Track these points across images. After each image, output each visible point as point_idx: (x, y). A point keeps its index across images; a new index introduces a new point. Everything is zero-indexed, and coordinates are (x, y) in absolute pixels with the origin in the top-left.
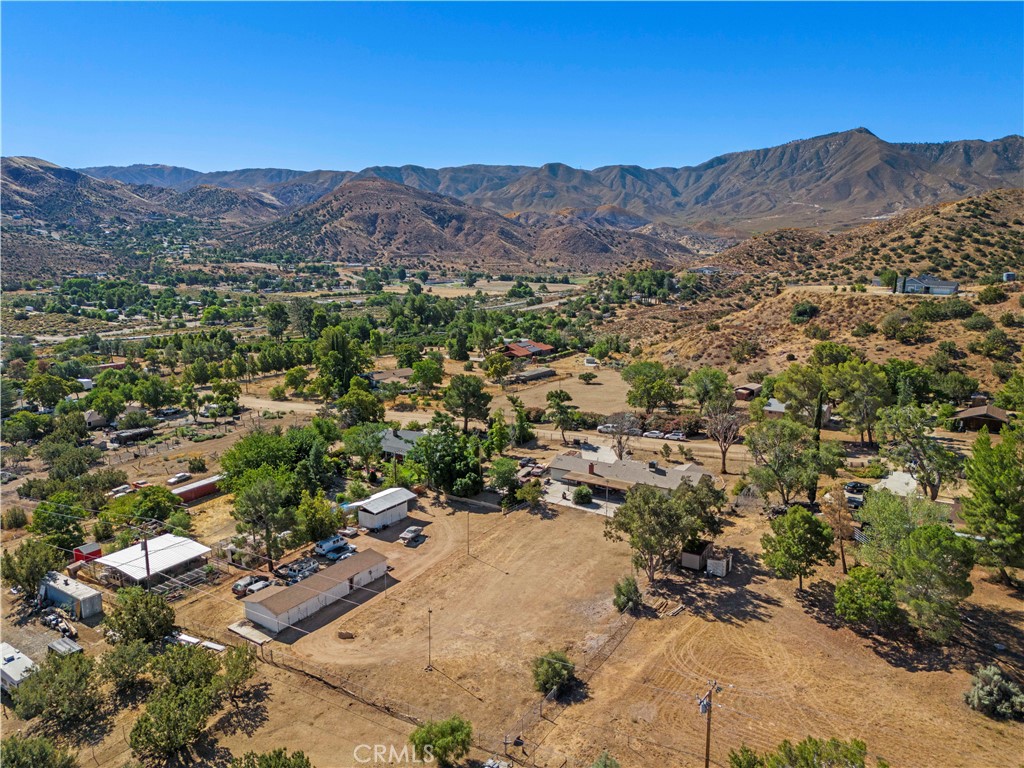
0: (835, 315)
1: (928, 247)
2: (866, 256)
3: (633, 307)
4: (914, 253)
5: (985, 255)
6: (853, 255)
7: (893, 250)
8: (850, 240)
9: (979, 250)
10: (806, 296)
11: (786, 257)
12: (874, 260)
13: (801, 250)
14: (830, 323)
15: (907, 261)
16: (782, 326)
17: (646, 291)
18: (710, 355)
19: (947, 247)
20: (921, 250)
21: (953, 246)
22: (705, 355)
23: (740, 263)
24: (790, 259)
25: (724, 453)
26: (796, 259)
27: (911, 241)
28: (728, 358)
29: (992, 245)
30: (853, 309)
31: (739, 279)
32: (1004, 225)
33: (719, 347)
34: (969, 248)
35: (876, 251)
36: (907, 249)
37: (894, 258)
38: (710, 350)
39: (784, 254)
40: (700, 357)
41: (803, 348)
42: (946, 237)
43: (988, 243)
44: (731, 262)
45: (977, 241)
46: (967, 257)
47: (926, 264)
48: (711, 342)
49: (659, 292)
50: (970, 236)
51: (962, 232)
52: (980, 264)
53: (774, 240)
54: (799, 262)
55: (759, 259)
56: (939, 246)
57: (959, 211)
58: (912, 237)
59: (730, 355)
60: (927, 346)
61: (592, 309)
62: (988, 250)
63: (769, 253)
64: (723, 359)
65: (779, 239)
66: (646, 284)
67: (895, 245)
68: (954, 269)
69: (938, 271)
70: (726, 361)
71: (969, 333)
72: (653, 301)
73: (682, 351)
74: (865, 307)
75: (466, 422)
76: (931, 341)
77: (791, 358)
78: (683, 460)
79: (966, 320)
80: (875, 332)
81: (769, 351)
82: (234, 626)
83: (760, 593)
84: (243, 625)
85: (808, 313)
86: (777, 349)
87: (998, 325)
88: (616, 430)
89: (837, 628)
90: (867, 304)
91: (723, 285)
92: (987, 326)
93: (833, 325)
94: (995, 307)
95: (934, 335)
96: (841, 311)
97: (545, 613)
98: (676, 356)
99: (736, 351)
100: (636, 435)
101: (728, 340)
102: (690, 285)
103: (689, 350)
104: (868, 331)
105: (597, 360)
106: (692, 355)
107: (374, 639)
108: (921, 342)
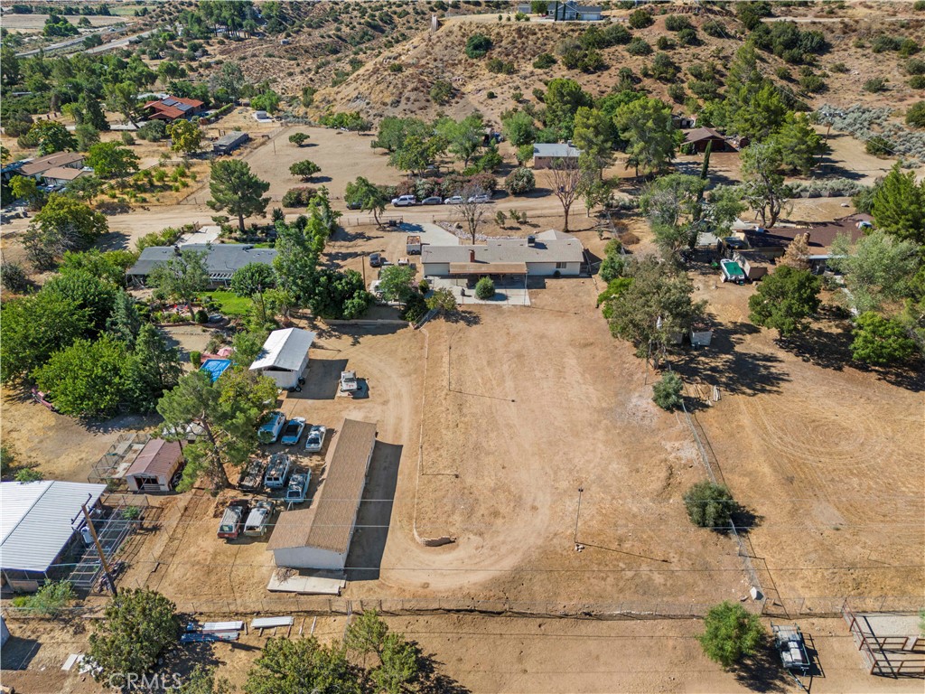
0: (509, 46)
3: (222, 43)
10: (473, 27)
14: (507, 55)
16: (460, 61)
17: (230, 21)
18: (408, 99)
22: (403, 101)
25: (567, 207)
28: (428, 101)
30: (523, 39)
31: (318, 5)
33: (416, 89)
38: (407, 94)
40: (399, 102)
41: (495, 84)
48: (404, 86)
49: (244, 23)
59: (430, 98)
60: (606, 73)
61: (174, 47)
64: (424, 104)
66: (226, 14)
70: (428, 104)
71: (635, 58)
72: (242, 35)
73: (373, 96)
74: (535, 37)
75: (241, 220)
76: (607, 68)
77: (491, 96)
78: (518, 225)
79: (627, 46)
80: (554, 62)
81: (463, 89)
82: (274, 584)
83: (752, 352)
84: (285, 577)
85: (481, 46)
86: (470, 87)
87: (655, 48)
88: (413, 202)
89: (840, 369)
90: (535, 34)
91: (305, 13)
92: (646, 50)
93: (511, 57)
94: (645, 31)
95: (607, 62)
96: (513, 42)
97: (600, 434)
98: (368, 104)
99: (433, 92)
100: (438, 203)
101: (421, 81)
102: (273, 14)
103: (381, 95)
104: (549, 62)
105: (268, 115)
106: (388, 100)
107: (481, 534)
108: (599, 70)
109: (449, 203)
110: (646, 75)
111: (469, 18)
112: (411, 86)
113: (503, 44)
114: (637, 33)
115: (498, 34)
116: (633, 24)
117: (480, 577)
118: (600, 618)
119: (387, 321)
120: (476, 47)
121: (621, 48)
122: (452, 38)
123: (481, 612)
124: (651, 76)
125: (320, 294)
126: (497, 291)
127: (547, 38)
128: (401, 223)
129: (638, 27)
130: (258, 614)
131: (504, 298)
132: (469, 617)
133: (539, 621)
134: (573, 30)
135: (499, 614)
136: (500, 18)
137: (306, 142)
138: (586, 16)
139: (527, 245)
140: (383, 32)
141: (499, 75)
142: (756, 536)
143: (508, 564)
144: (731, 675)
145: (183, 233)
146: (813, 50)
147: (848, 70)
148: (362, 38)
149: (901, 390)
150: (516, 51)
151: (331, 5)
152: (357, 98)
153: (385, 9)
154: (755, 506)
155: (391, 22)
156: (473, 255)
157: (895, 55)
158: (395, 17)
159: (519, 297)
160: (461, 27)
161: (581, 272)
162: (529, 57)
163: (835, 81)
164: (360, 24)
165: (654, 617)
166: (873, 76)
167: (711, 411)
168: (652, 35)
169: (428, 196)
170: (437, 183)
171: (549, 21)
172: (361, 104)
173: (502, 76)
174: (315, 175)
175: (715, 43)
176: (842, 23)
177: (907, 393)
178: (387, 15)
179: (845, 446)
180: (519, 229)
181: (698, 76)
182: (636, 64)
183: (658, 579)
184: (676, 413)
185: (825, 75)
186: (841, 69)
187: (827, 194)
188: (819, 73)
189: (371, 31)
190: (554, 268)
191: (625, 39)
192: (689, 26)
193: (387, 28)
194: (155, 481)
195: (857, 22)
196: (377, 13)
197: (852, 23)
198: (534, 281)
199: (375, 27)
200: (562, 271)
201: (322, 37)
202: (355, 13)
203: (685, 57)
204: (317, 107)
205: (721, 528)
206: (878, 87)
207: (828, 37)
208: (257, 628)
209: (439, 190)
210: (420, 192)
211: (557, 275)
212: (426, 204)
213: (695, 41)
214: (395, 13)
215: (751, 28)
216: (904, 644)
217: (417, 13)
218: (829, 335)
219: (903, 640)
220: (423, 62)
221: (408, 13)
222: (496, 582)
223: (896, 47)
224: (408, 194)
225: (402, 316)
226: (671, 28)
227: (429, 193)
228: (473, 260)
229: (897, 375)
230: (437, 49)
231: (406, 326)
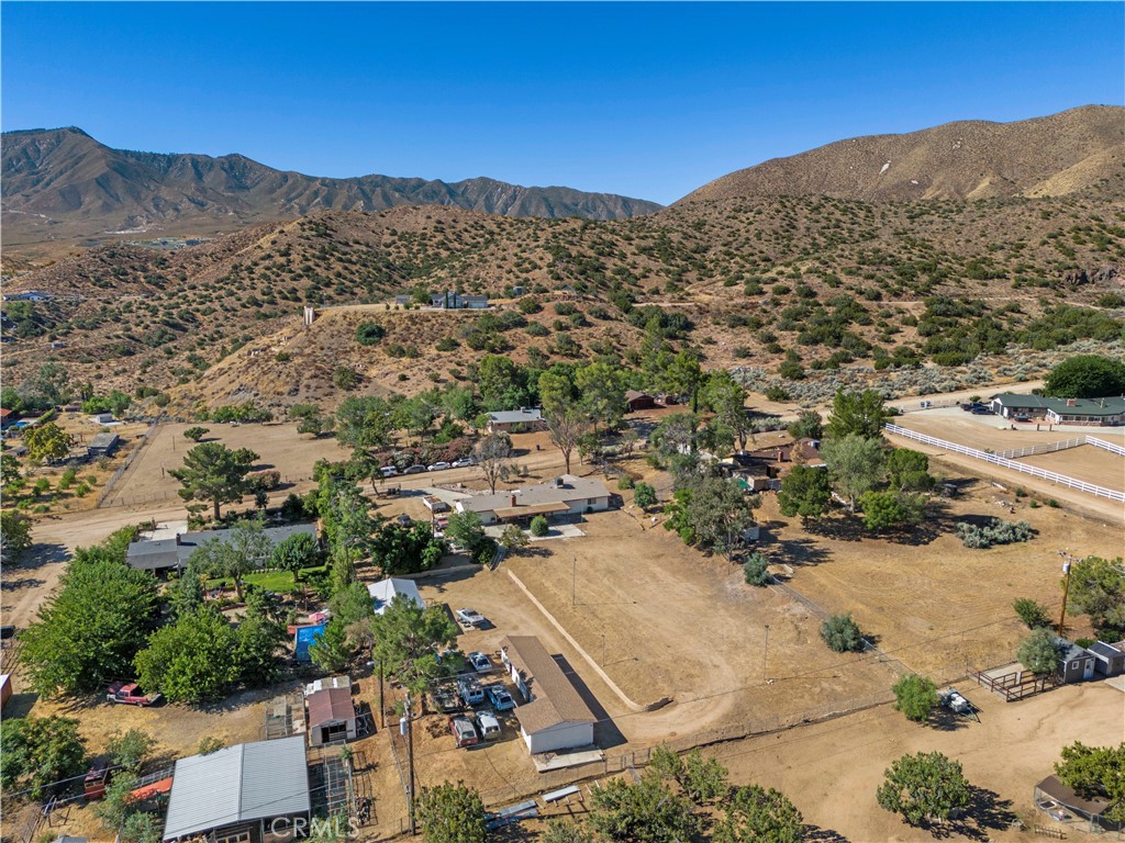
0: (405, 332)
1: (301, 266)
2: (242, 275)
4: (291, 271)
5: (353, 273)
6: (226, 274)
7: (267, 268)
8: (197, 258)
9: (346, 268)
10: (359, 316)
11: (130, 278)
12: (253, 279)
13: (145, 270)
14: (405, 340)
15: (288, 279)
16: (352, 349)
18: (308, 387)
19: (317, 265)
20: (297, 267)
21: (322, 263)
22: (302, 390)
23: (75, 286)
24: (135, 280)
26: (142, 280)
27: (283, 260)
28: (332, 387)
29: (355, 264)
30: (418, 326)
31: (84, 305)
32: (347, 244)
33: (314, 376)
34: (338, 267)
35: (251, 271)
36: (281, 267)
37: (273, 277)
38: (305, 382)
39: (126, 274)
40: (297, 390)
41: (401, 367)
42: (313, 256)
43: (350, 262)
44: (61, 285)
45: (340, 260)
46: (339, 275)
47: (306, 282)
48: (300, 374)
50: (332, 255)
51: (323, 250)
52: (352, 281)
53: (105, 257)
54: (149, 282)
55: (98, 280)
56: (311, 264)
57: (304, 230)
58: (281, 256)
59: (333, 384)
60: (513, 352)
62: (354, 268)
63: (106, 274)
64: (328, 390)
65: (112, 256)
67: (267, 263)
68: (335, 287)
69: (320, 289)
70: (333, 390)
71: (536, 338)
73: (260, 387)
74: (429, 324)
75: (217, 508)
76: (513, 348)
77: (403, 378)
78: (520, 479)
79: (524, 329)
80: (459, 345)
81: (367, 374)
82: (540, 766)
83: (793, 539)
84: (548, 760)
85: (374, 334)
86: (373, 372)
87: (552, 330)
88: (395, 472)
89: (859, 540)
90: (429, 321)
91: (67, 314)
92: (546, 333)
93: (409, 342)
94: (538, 316)
95: (511, 343)
96: (408, 329)
97: (722, 612)
98: (256, 395)
99: (337, 378)
100: (422, 471)
101: (318, 368)
102: (25, 315)
103: (272, 385)
104: (455, 345)
105: (114, 417)
106: (286, 389)
107: (691, 690)
108: (506, 350)
109: (433, 470)
110: (552, 352)
112: (307, 374)
113: (397, 330)
114: (530, 318)
115: (389, 321)
116: (524, 311)
117: (713, 717)
118: (816, 722)
119: (460, 568)
120: (369, 334)
121: (519, 330)
122: (337, 327)
123: (729, 740)
124: (557, 353)
126: (551, 528)
127: (442, 324)
128: (400, 490)
129: (530, 313)
130: (543, 792)
131: (559, 533)
132: (723, 746)
133: (776, 734)
134: (467, 317)
135: (743, 738)
136: (388, 307)
137: (205, 436)
138: (474, 305)
139: (556, 487)
140: (185, 330)
141: (403, 359)
142: (882, 648)
143: (727, 704)
144: (928, 728)
145: (139, 532)
146: (682, 328)
147: (715, 343)
148: (161, 337)
149: (907, 546)
150: (412, 337)
151: (102, 304)
152: (239, 390)
153: (184, 307)
154: (872, 631)
155: (194, 320)
156: (514, 499)
157: (746, 329)
158: (198, 314)
159: (570, 531)
160: (345, 317)
161: (609, 506)
162: (428, 341)
163: (708, 350)
164: (154, 322)
165: (854, 711)
166: (737, 346)
167: (793, 580)
168: (547, 318)
169: (408, 465)
170: (416, 453)
171: (441, 310)
172: (249, 396)
173: (406, 360)
174: (254, 463)
175: (603, 326)
176: (696, 306)
177: (912, 547)
178: (189, 313)
179: (898, 584)
180: (523, 482)
181: (599, 351)
182: (540, 343)
183: (839, 689)
184: (769, 587)
185: (699, 347)
186: (710, 341)
187: (764, 429)
188: (694, 346)
189: (170, 330)
190: (586, 505)
191: (522, 324)
192: (575, 311)
193: (190, 326)
194: (342, 727)
195: (707, 305)
196: (174, 311)
197: (704, 306)
198: (574, 518)
199: (175, 326)
200: (593, 506)
201: (109, 338)
202: (141, 312)
203: (578, 334)
204: (179, 405)
205: (859, 648)
206: (745, 354)
207: (690, 317)
208: (550, 801)
209: (420, 459)
210: (400, 463)
211: (590, 511)
212: (409, 473)
213: (585, 323)
214: (198, 310)
215: (627, 312)
216: (1015, 680)
217: (227, 310)
218: (837, 520)
219: (1013, 677)
220: (307, 351)
221: (215, 310)
222: (727, 717)
223: (745, 324)
224: (387, 465)
225: (475, 560)
226: (562, 313)
227: (410, 463)
228: (514, 504)
229: (899, 538)
230: (321, 337)
231: (481, 569)
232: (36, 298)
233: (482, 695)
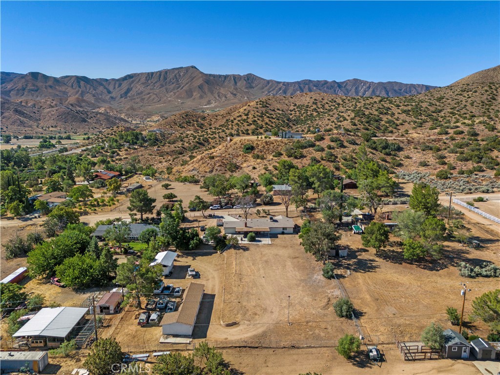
0: (262, 149)
1: (252, 120)
2: (229, 123)
3: (127, 150)
4: (247, 122)
5: (272, 123)
6: (223, 123)
7: (239, 121)
8: (217, 116)
9: (270, 121)
10: (246, 141)
11: (191, 124)
12: (233, 125)
13: (197, 121)
14: (261, 152)
15: (246, 125)
16: (240, 155)
17: (131, 141)
18: (217, 170)
19: (259, 120)
20: (250, 121)
21: (261, 119)
22: (214, 170)
23: (172, 127)
24: (193, 125)
25: (287, 209)
26: (196, 125)
27: (245, 117)
28: (226, 170)
29: (274, 119)
30: (268, 146)
31: (173, 135)
32: (274, 110)
33: (220, 166)
34: (267, 120)
35: (232, 122)
36: (244, 120)
37: (240, 124)
38: (216, 168)
39: (190, 123)
40: (212, 171)
41: (256, 163)
42: (258, 116)
43: (272, 118)
44: (167, 127)
45: (268, 117)
46: (267, 124)
47: (253, 127)
48: (215, 164)
49: (138, 142)
50: (265, 115)
51: (262, 113)
52: (272, 126)
53: (184, 116)
54: (198, 126)
55: (180, 125)
56: (256, 119)
57: (257, 105)
58: (245, 116)
59: (226, 169)
60: (305, 159)
61: (104, 152)
62: (273, 121)
63: (183, 123)
64: (224, 172)
65: (186, 116)
66: (129, 138)
67: (239, 118)
68: (264, 129)
69: (258, 129)
70: (226, 172)
71: (317, 153)
72: (136, 147)
73: (200, 169)
74: (273, 145)
75: (142, 215)
76: (305, 157)
77: (254, 168)
78: (266, 216)
79: (314, 148)
80: (282, 155)
81: (241, 166)
82: (162, 340)
83: (365, 259)
84: (167, 338)
85: (250, 149)
86: (245, 165)
87: (326, 149)
88: (219, 208)
89: (401, 264)
90: (273, 144)
91: (167, 138)
92: (322, 150)
93: (263, 153)
94: (321, 142)
95: (305, 154)
96: (264, 147)
97: (300, 288)
98: (198, 172)
99: (228, 167)
100: (230, 208)
101: (222, 162)
102: (152, 138)
103: (204, 168)
104: (280, 154)
105: (150, 178)
106: (208, 171)
107: (249, 321)
108: (302, 157)
109: (235, 208)
110: (322, 159)
111: (244, 138)
112: (218, 164)
113: (259, 147)
114: (318, 143)
115: (257, 144)
116: (316, 140)
117: (249, 335)
118: (298, 348)
119: (208, 251)
120: (247, 149)
121: (311, 149)
122: (237, 145)
123: (249, 347)
124: (325, 160)
125: (179, 238)
126: (257, 239)
127: (278, 145)
128: (214, 215)
129: (318, 141)
130: (155, 351)
131: (260, 241)
132: (244, 349)
133: (273, 350)
134: (290, 142)
135: (257, 348)
136: (258, 138)
137: (169, 187)
138: (295, 137)
139: (269, 220)
140: (204, 145)
141: (258, 160)
142: (363, 320)
143: (260, 330)
144: (351, 364)
145: (114, 221)
146: (395, 150)
147: (411, 158)
148: (194, 148)
149: (425, 270)
150: (265, 150)
151: (180, 134)
152: (193, 170)
153: (205, 136)
154: (363, 309)
155: (208, 141)
156: (246, 224)
157: (431, 152)
158: (210, 139)
159: (266, 241)
160: (240, 141)
161: (293, 232)
162: (271, 153)
163: (406, 162)
164: (193, 142)
165: (321, 347)
166: (422, 160)
167: (347, 279)
168: (324, 144)
169: (226, 205)
170: (230, 200)
171: (279, 139)
172: (195, 172)
173: (259, 161)
174: (174, 199)
175: (352, 147)
176: (407, 139)
177: (428, 271)
178: (206, 138)
179: (400, 289)
180: (266, 217)
181: (345, 160)
182: (318, 155)
183: (322, 334)
184: (332, 279)
185: (401, 160)
186: (408, 157)
187: (400, 203)
188: (399, 159)
189: (198, 145)
190: (281, 230)
191: (313, 145)
192: (340, 140)
193: (206, 144)
194: (108, 308)
195: (413, 139)
196: (201, 138)
197: (411, 139)
198: (273, 235)
199: (201, 144)
200: (285, 231)
201: (175, 147)
202: (191, 138)
203: (338, 152)
204: (174, 174)
205: (349, 317)
206: (424, 164)
207: (402, 145)
208: (155, 356)
209: (231, 203)
210: (223, 204)
211: (283, 233)
212: (225, 208)
213: (343, 146)
214: (210, 138)
215: (367, 141)
217: (220, 138)
218: (397, 252)
220: (223, 155)
221: (216, 138)
222: (255, 336)
223: (431, 149)
224: (217, 204)
225: (215, 248)
226: (333, 141)
227: (227, 204)
228: (246, 226)
229: (424, 265)
230: (230, 150)
231: (217, 252)
232: (158, 132)
233: (164, 305)
